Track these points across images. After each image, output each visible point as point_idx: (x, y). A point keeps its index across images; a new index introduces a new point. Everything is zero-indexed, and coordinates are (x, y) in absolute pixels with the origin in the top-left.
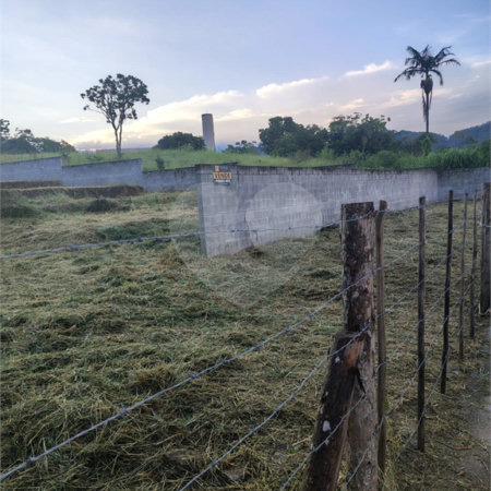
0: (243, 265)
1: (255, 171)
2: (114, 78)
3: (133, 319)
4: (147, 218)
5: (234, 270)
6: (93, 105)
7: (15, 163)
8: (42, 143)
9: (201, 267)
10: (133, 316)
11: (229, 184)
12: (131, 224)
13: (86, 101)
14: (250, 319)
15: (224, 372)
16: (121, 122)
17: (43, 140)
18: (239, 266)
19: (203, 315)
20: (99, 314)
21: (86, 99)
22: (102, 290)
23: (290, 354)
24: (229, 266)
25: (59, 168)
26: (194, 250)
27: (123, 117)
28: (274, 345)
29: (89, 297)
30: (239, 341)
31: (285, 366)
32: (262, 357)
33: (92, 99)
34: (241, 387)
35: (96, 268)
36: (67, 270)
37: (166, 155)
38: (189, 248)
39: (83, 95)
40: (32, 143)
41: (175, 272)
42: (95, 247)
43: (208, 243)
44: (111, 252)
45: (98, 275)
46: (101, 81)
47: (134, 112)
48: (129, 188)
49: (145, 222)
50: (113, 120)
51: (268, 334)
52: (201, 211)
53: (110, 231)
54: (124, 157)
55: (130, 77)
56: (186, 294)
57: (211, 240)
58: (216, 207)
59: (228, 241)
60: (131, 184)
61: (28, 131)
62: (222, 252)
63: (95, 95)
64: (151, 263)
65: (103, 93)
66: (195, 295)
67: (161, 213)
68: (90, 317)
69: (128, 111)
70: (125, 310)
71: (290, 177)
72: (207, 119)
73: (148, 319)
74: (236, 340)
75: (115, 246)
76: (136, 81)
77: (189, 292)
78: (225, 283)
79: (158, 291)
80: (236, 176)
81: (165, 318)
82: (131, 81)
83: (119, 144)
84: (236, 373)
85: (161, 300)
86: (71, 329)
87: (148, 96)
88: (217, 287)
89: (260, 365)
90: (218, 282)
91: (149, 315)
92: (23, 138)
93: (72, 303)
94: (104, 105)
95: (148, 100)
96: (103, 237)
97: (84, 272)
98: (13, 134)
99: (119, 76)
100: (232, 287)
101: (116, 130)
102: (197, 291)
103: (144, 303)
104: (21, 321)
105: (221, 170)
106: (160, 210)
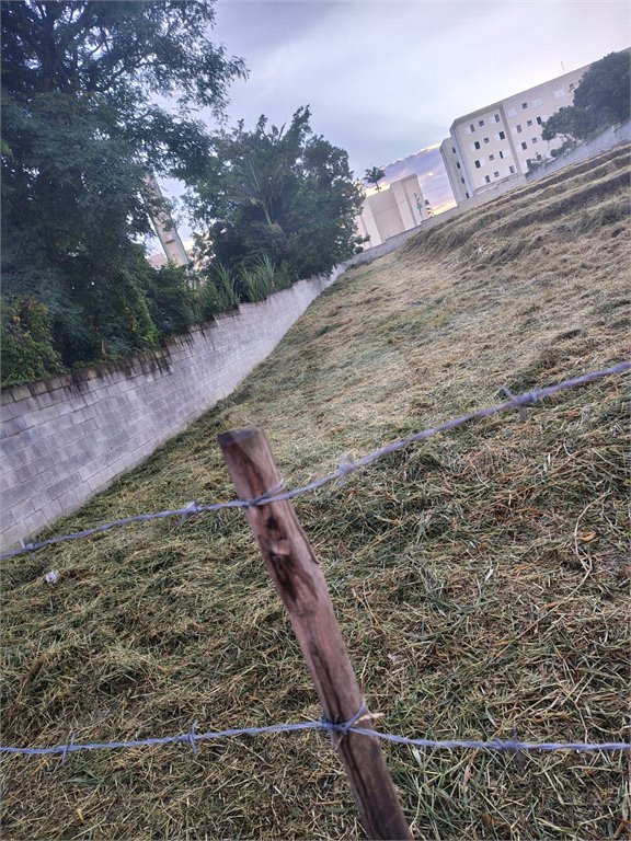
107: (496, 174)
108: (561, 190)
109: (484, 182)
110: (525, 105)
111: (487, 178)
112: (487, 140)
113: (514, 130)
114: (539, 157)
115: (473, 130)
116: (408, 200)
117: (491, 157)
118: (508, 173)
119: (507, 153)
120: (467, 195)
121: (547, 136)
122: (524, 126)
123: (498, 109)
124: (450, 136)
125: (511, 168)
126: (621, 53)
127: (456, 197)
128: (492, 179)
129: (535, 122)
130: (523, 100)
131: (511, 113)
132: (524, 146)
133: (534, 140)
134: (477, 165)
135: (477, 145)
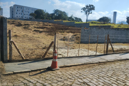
46: (86, 6)
72: (115, 13)
76: (92, 6)
80: (90, 29)
94: (85, 11)
99: (89, 5)
101: (87, 16)
105: (86, 28)
113: (24, 11)
117: (19, 13)
119: (22, 14)
120: (13, 17)
124: (13, 6)
130: (27, 8)
131: (24, 8)
134: (17, 13)
135: (18, 10)
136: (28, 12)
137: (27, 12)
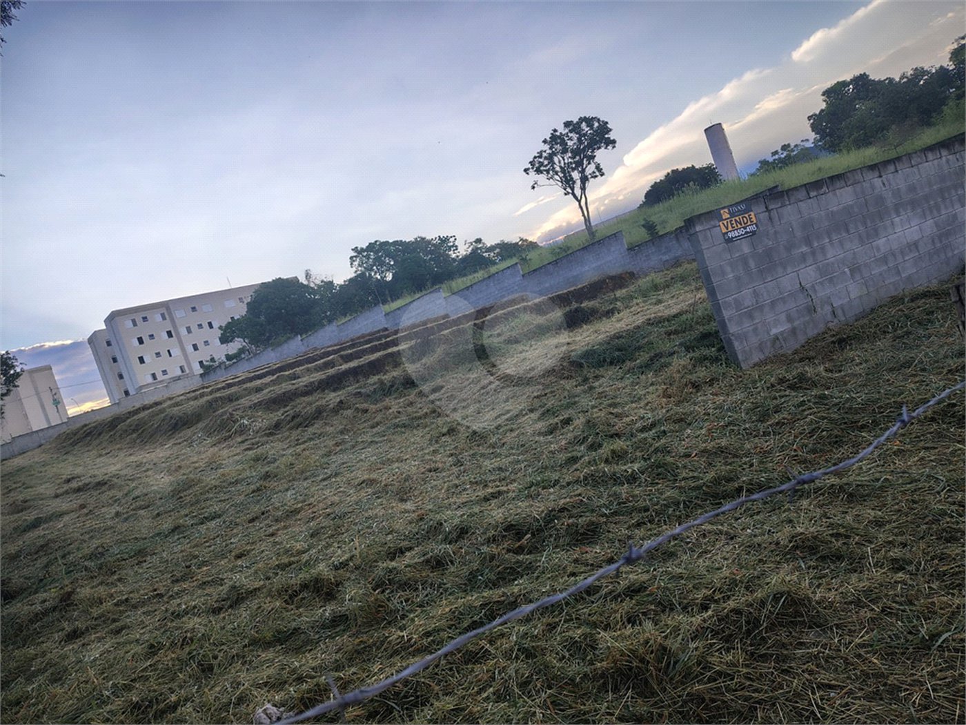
0: (810, 371)
1: (802, 194)
2: (562, 130)
3: (615, 513)
4: (639, 320)
5: (792, 387)
6: (542, 178)
7: (467, 288)
8: (498, 250)
9: (731, 389)
10: (615, 507)
11: (754, 233)
12: (618, 336)
13: (533, 175)
14: (835, 491)
15: (783, 635)
16: (583, 189)
17: (497, 246)
18: (802, 377)
19: (740, 490)
20: (563, 510)
21: (532, 173)
22: (574, 460)
23: (940, 576)
24: (781, 381)
25: (519, 278)
26: (717, 360)
27: (584, 180)
28: (896, 553)
29: (555, 476)
30: (813, 550)
31: (929, 614)
32: (868, 592)
33: (538, 171)
34: (824, 677)
35: (567, 422)
36: (530, 431)
37: (658, 213)
38: (706, 358)
39: (526, 170)
40: (486, 255)
41: (686, 408)
42: (568, 384)
43: (736, 344)
44: (591, 388)
45: (570, 433)
46: (545, 142)
47: (598, 168)
48: (612, 278)
49: (639, 327)
50: (573, 189)
51: (879, 523)
52: (712, 293)
53: (588, 354)
54: (598, 236)
55: (582, 120)
56: (705, 451)
57: (743, 337)
58: (738, 279)
59: (774, 331)
60: (615, 271)
61: (479, 241)
62: (769, 352)
63: (541, 164)
64: (649, 398)
65: (550, 158)
66: (721, 451)
67: (661, 307)
68: (551, 516)
69: (590, 169)
70: (601, 498)
71: (878, 182)
72: (715, 134)
73: (640, 511)
74: (806, 548)
75: (597, 377)
76: (589, 121)
77: (710, 446)
78: (777, 417)
79: (656, 450)
80: (764, 216)
81: (667, 506)
82: (584, 125)
83: (587, 220)
84: (810, 636)
85: (661, 471)
86: (524, 541)
87: (612, 136)
88: (762, 427)
89: (866, 614)
90: (763, 417)
91: (641, 504)
92: (474, 251)
93: (531, 491)
94: (557, 173)
95: (614, 142)
96: (581, 366)
97: (552, 430)
98: (463, 250)
99: (567, 124)
100: (792, 422)
101: (579, 201)
102: (724, 442)
103: (632, 479)
104: (463, 532)
105: (732, 215)
106: (659, 302)
107: (165, 372)
108: (295, 377)
109: (150, 380)
110: (194, 309)
111: (154, 376)
112: (152, 336)
113: (183, 331)
114: (212, 360)
115: (135, 324)
116: (38, 394)
117: (158, 354)
118: (179, 373)
119: (176, 352)
120: (127, 393)
121: (224, 340)
122: (194, 328)
123: (166, 308)
124: (104, 327)
125: (182, 368)
126: (287, 279)
127: (110, 394)
128: (160, 377)
129: (206, 326)
130: (193, 304)
131: (179, 314)
132: (195, 347)
133: (206, 343)
134: (141, 360)
135: (141, 341)
136: (210, 325)
137: (200, 326)
